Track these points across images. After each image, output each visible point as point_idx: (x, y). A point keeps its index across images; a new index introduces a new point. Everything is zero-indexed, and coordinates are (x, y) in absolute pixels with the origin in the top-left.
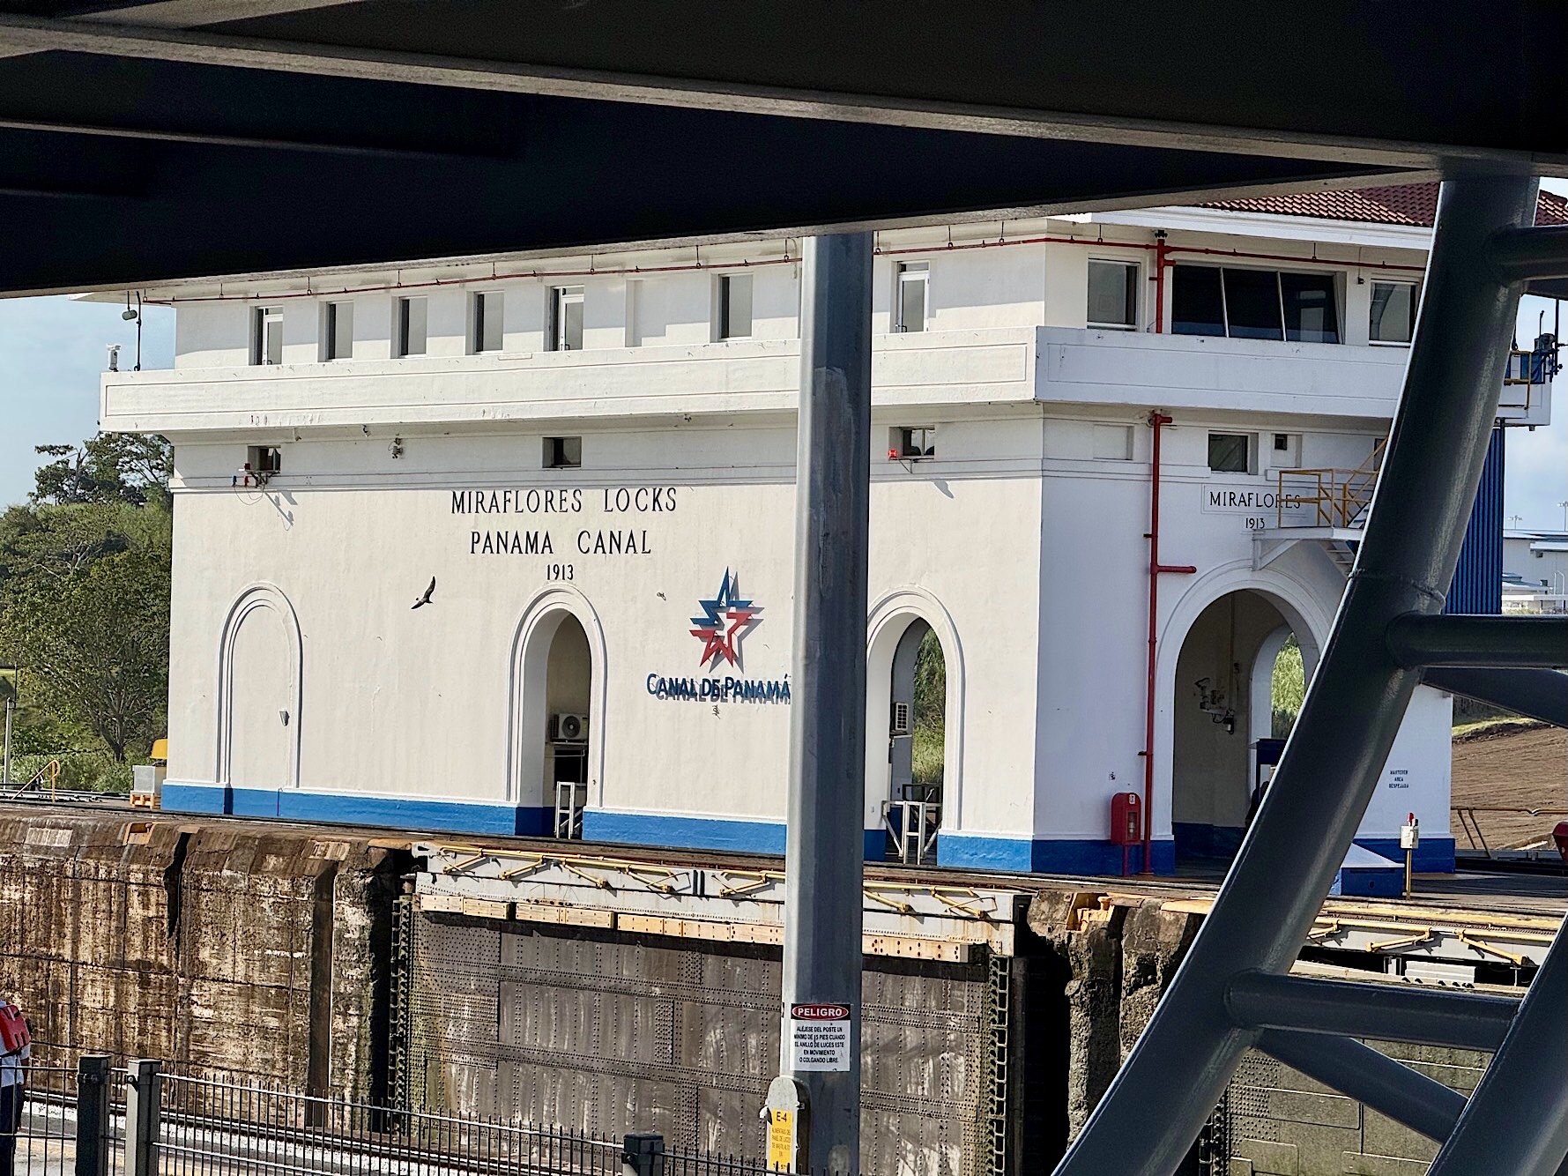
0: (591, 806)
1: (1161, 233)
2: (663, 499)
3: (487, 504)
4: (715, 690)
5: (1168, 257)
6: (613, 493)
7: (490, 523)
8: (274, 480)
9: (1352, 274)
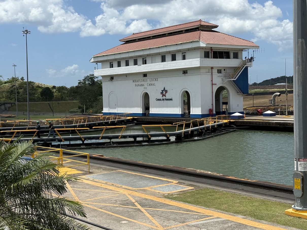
0: (150, 113)
1: (211, 47)
2: (156, 80)
3: (137, 81)
4: (163, 100)
5: (212, 50)
6: (151, 79)
7: (137, 83)
8: (113, 80)
9: (231, 51)
